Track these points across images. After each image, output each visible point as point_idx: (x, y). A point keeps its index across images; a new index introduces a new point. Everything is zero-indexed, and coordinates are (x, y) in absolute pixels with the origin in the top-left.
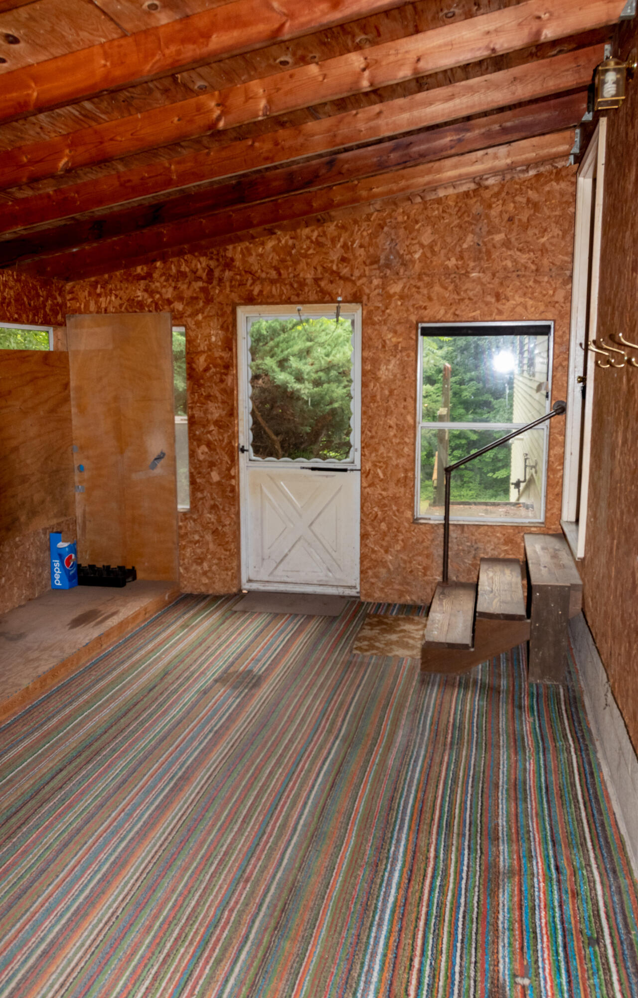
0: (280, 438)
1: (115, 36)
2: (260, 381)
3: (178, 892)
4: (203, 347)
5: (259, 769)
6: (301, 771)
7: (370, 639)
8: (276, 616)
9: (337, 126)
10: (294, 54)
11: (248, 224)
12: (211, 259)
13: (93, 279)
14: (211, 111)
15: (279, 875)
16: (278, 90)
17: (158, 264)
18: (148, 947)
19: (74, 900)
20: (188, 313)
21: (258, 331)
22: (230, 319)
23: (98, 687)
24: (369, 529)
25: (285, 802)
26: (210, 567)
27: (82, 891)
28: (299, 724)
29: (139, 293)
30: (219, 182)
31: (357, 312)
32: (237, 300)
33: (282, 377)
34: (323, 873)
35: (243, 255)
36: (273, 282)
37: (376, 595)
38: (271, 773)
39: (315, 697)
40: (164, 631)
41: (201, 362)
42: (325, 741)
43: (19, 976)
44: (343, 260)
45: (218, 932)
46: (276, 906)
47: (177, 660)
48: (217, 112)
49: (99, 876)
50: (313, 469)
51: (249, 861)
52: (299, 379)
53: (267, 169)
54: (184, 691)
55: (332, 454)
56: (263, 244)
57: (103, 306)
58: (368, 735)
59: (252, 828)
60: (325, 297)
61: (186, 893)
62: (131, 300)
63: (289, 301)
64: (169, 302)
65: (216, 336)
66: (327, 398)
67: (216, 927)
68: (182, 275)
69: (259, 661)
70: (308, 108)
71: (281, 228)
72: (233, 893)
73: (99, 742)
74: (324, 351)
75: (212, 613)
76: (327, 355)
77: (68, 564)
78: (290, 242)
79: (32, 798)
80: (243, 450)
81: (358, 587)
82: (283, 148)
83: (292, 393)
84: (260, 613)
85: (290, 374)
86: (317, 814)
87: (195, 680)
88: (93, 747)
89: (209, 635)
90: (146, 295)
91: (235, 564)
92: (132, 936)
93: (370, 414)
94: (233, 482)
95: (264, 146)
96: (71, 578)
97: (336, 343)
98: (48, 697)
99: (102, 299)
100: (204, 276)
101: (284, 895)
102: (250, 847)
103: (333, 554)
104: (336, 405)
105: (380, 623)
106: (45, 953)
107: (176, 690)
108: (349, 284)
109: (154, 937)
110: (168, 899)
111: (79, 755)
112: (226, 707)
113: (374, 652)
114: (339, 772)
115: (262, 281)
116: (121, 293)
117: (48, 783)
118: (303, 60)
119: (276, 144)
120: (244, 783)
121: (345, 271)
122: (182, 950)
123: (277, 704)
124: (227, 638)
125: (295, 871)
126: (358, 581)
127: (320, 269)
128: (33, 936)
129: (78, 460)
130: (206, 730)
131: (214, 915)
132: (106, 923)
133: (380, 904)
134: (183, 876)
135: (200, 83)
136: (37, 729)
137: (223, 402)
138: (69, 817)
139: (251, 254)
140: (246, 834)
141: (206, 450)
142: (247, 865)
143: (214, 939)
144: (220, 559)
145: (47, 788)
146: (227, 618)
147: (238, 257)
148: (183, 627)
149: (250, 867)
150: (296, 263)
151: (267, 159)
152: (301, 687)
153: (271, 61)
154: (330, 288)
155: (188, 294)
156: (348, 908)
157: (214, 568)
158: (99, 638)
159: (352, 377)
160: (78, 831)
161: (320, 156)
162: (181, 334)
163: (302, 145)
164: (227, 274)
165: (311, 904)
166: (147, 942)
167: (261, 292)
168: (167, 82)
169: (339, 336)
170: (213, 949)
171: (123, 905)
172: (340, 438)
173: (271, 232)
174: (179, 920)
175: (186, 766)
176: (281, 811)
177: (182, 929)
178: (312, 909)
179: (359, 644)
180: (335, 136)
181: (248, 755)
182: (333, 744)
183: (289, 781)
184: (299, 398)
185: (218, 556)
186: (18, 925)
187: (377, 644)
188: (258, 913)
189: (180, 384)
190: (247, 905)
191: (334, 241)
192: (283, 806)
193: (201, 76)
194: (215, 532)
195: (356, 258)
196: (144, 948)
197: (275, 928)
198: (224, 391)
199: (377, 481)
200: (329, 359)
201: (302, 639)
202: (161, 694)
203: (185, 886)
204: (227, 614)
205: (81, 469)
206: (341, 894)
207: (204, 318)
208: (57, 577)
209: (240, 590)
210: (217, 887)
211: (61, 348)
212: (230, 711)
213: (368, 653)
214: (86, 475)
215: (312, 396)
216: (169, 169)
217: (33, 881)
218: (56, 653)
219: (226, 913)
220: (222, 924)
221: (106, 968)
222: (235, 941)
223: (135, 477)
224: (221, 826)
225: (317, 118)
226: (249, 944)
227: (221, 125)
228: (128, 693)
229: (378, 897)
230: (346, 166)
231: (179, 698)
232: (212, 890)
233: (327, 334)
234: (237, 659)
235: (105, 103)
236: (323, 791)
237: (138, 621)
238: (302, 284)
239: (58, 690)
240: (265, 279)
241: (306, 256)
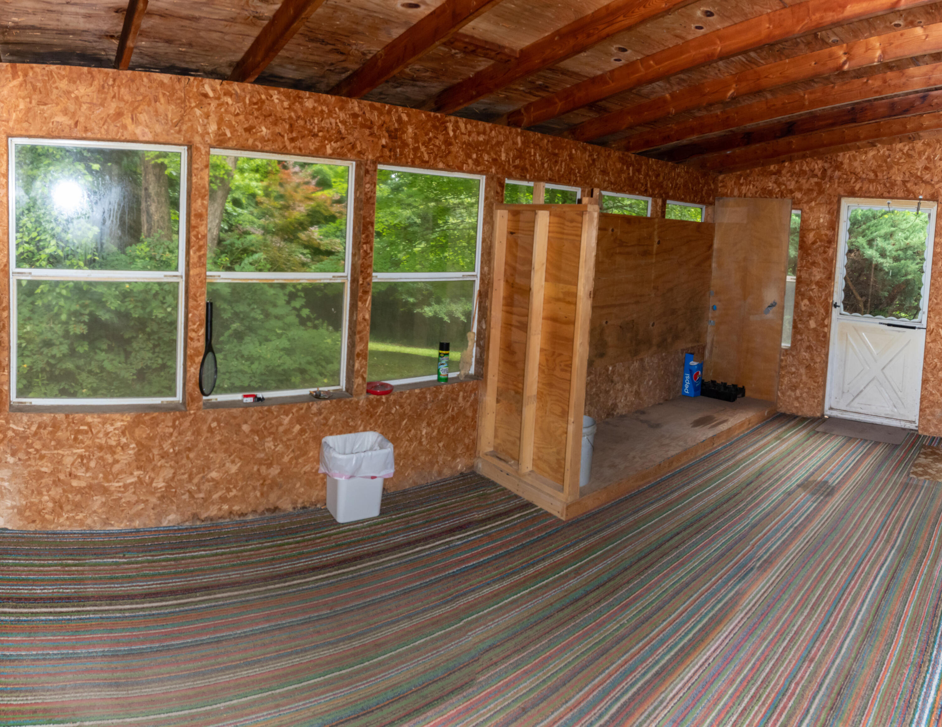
0: (864, 299)
1: (778, 8)
2: (853, 255)
3: (756, 657)
4: (813, 225)
5: (828, 566)
6: (862, 572)
7: (924, 466)
8: (850, 439)
9: (932, 72)
10: (905, 19)
11: (857, 138)
12: (826, 162)
13: (739, 173)
14: (840, 57)
15: (838, 661)
16: (891, 44)
17: (786, 164)
18: (730, 697)
19: (681, 639)
20: (805, 200)
21: (855, 217)
22: (836, 207)
23: (708, 476)
24: (930, 376)
25: (847, 598)
26: (801, 394)
27: (687, 634)
28: (863, 532)
29: (770, 184)
30: (839, 107)
31: (932, 208)
32: (842, 193)
33: (870, 252)
34: (874, 666)
35: (850, 160)
36: (871, 181)
37: (931, 430)
38: (837, 570)
39: (878, 510)
40: (762, 439)
41: (811, 236)
42: (883, 549)
43: (639, 684)
44: (926, 168)
45: (785, 700)
46: (833, 688)
47: (769, 464)
48: (844, 58)
49: (700, 626)
50: (889, 325)
51: (814, 643)
52: (883, 255)
53: (875, 100)
54: (773, 490)
55: (903, 315)
56: (866, 153)
57: (744, 192)
58: (919, 548)
59: (819, 615)
60: (909, 195)
61: (763, 659)
62: (764, 189)
63: (881, 196)
64: (791, 192)
65: (823, 218)
66: (903, 271)
67: (784, 695)
68: (803, 173)
69: (834, 474)
70: (912, 58)
71: (880, 142)
72: (800, 669)
73: (707, 519)
74: (904, 235)
75: (800, 431)
76: (906, 239)
77: (696, 378)
78: (887, 153)
79: (656, 549)
80: (836, 306)
81: (917, 422)
82: (889, 85)
83: (876, 265)
84: (837, 436)
85: (877, 250)
86: (873, 612)
87: (782, 483)
88: (702, 522)
89: (796, 448)
90: (775, 186)
91: (820, 394)
92: (718, 685)
93: (937, 285)
94: (826, 330)
95: (875, 83)
96: (696, 389)
97: (913, 229)
98: (673, 475)
99: (743, 187)
100: (819, 174)
101: (841, 680)
102: (815, 632)
103: (899, 393)
104: (909, 277)
105: (933, 453)
106: (657, 674)
107: (767, 488)
108: (929, 187)
109: (736, 690)
110: (748, 661)
111: (691, 525)
112: (805, 508)
113: (927, 477)
114: (893, 577)
115: (863, 180)
116: (757, 184)
117: (668, 541)
118: (912, 24)
119: (885, 82)
120: (814, 575)
121: (927, 177)
122: (756, 708)
123: (846, 512)
124: (810, 453)
125: (851, 660)
126: (917, 417)
127: (907, 174)
128: (650, 657)
129: (713, 301)
130: (788, 525)
131: (783, 684)
132: (701, 666)
133: (920, 703)
134: (761, 644)
135: (834, 38)
136: (663, 498)
137: (824, 268)
138: (681, 572)
139: (856, 160)
140: (814, 619)
141: (808, 303)
142: (812, 647)
143: (781, 705)
144: (809, 389)
145: (668, 545)
146: (811, 437)
147: (846, 161)
148: (777, 438)
149: (815, 649)
150: (890, 168)
151: (876, 92)
152: (866, 501)
153: (888, 24)
154: (914, 188)
155: (805, 186)
156: (893, 702)
157: (805, 395)
158: (713, 438)
159: (925, 256)
160: (687, 584)
161: (917, 92)
162: (797, 215)
163: (904, 84)
164: (837, 173)
165: (862, 693)
166: (730, 692)
167: (861, 188)
168: (810, 38)
169: (917, 225)
170: (780, 714)
171: (715, 655)
172: (911, 303)
173: (873, 145)
174: (756, 681)
175: (771, 551)
176: (843, 605)
177: (758, 690)
178: (863, 698)
179: (915, 470)
180: (930, 78)
181: (820, 552)
182: (890, 552)
183: (852, 580)
184: (881, 270)
185: (808, 386)
186: (640, 644)
187: (930, 471)
188: (818, 692)
189: (793, 252)
190: (810, 682)
191: (920, 154)
192: (845, 601)
193: (835, 34)
194: (808, 367)
195: (936, 168)
196: (727, 697)
197: (832, 709)
198: (825, 260)
199: (938, 338)
200: (907, 242)
201: (869, 460)
202: (756, 489)
203: (763, 653)
204: (811, 433)
205: (714, 308)
206: (888, 688)
207: (816, 205)
208: (687, 386)
209: (823, 415)
210: (788, 661)
211: (710, 221)
212: (808, 512)
213: (922, 478)
214: (717, 313)
215: (892, 268)
216: (804, 97)
217: (654, 614)
218: (681, 443)
219: (793, 685)
220: (788, 694)
221: (698, 704)
222: (798, 712)
223: (752, 318)
224: (794, 609)
225: (917, 65)
226: (809, 717)
227: (846, 67)
228: (730, 485)
229: (919, 696)
230: (936, 101)
231: (769, 495)
232: (783, 662)
233: (907, 223)
234: (816, 470)
235: (765, 53)
236: (878, 593)
237: (743, 429)
238: (893, 184)
239: (680, 472)
240: (865, 179)
241: (898, 164)
